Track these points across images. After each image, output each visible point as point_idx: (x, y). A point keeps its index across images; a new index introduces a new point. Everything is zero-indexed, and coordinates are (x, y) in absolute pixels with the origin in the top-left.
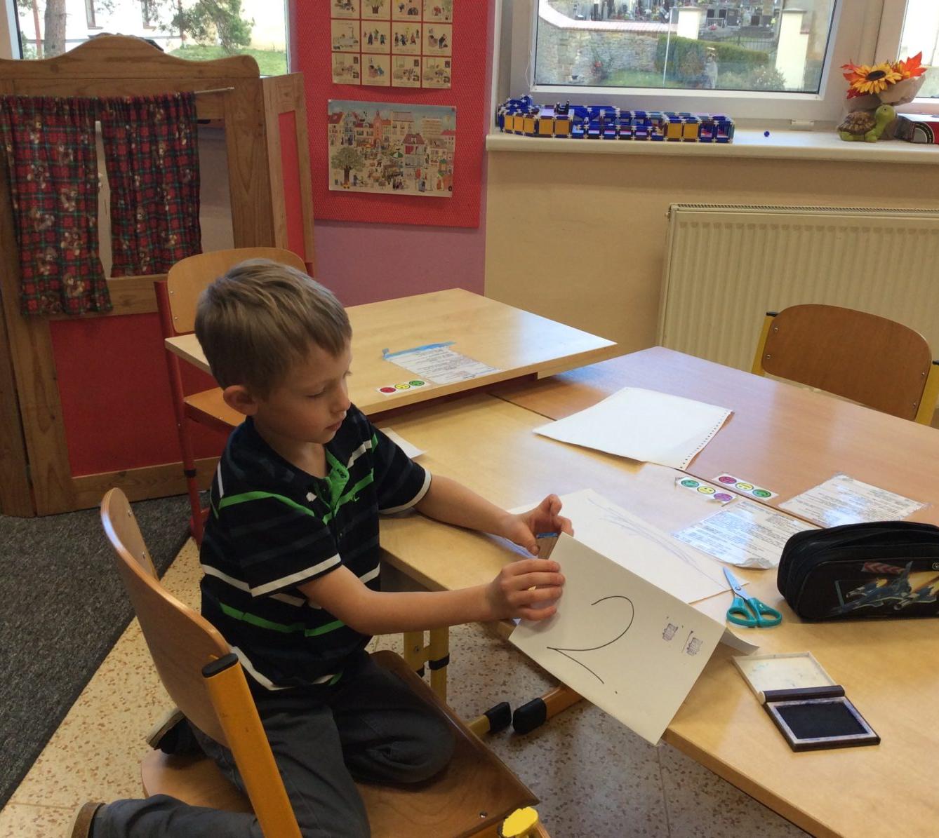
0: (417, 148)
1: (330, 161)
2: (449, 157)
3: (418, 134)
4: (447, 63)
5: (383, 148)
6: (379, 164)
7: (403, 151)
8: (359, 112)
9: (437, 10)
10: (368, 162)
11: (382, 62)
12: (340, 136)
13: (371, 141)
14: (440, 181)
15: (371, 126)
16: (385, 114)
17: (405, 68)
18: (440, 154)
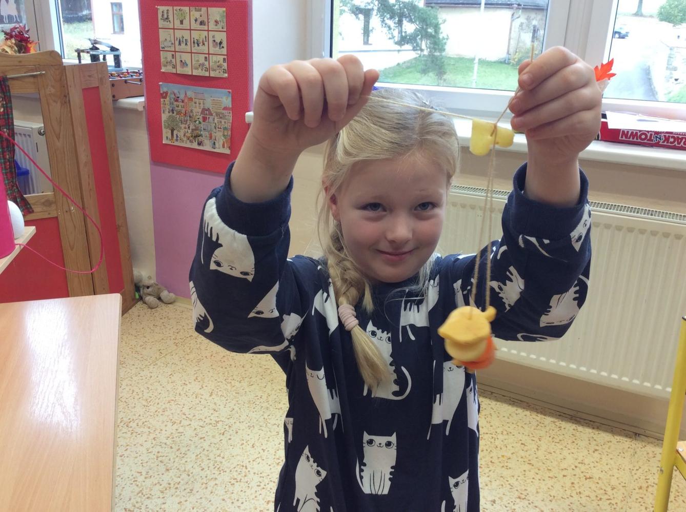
0: (209, 118)
1: (163, 124)
2: (229, 126)
3: (209, 109)
4: (224, 59)
5: (190, 117)
6: (189, 127)
7: (201, 120)
8: (176, 91)
9: (216, 22)
10: (183, 126)
11: (186, 58)
12: (168, 107)
13: (183, 112)
14: (224, 142)
15: (183, 101)
16: (190, 94)
17: (200, 63)
18: (223, 123)
